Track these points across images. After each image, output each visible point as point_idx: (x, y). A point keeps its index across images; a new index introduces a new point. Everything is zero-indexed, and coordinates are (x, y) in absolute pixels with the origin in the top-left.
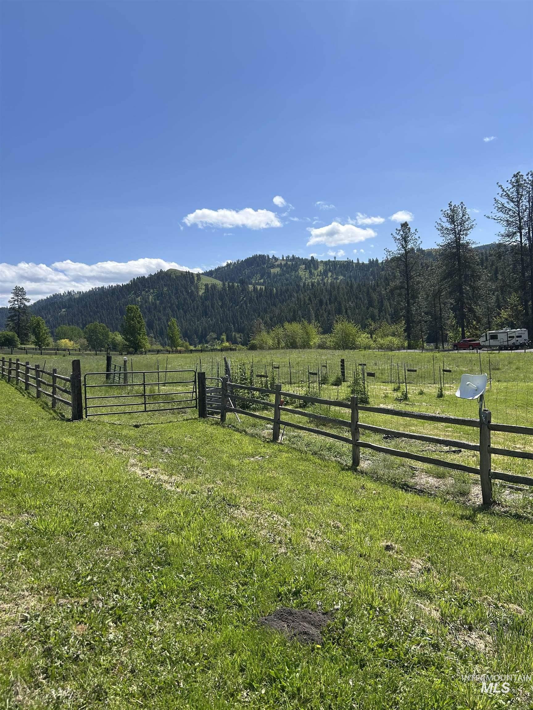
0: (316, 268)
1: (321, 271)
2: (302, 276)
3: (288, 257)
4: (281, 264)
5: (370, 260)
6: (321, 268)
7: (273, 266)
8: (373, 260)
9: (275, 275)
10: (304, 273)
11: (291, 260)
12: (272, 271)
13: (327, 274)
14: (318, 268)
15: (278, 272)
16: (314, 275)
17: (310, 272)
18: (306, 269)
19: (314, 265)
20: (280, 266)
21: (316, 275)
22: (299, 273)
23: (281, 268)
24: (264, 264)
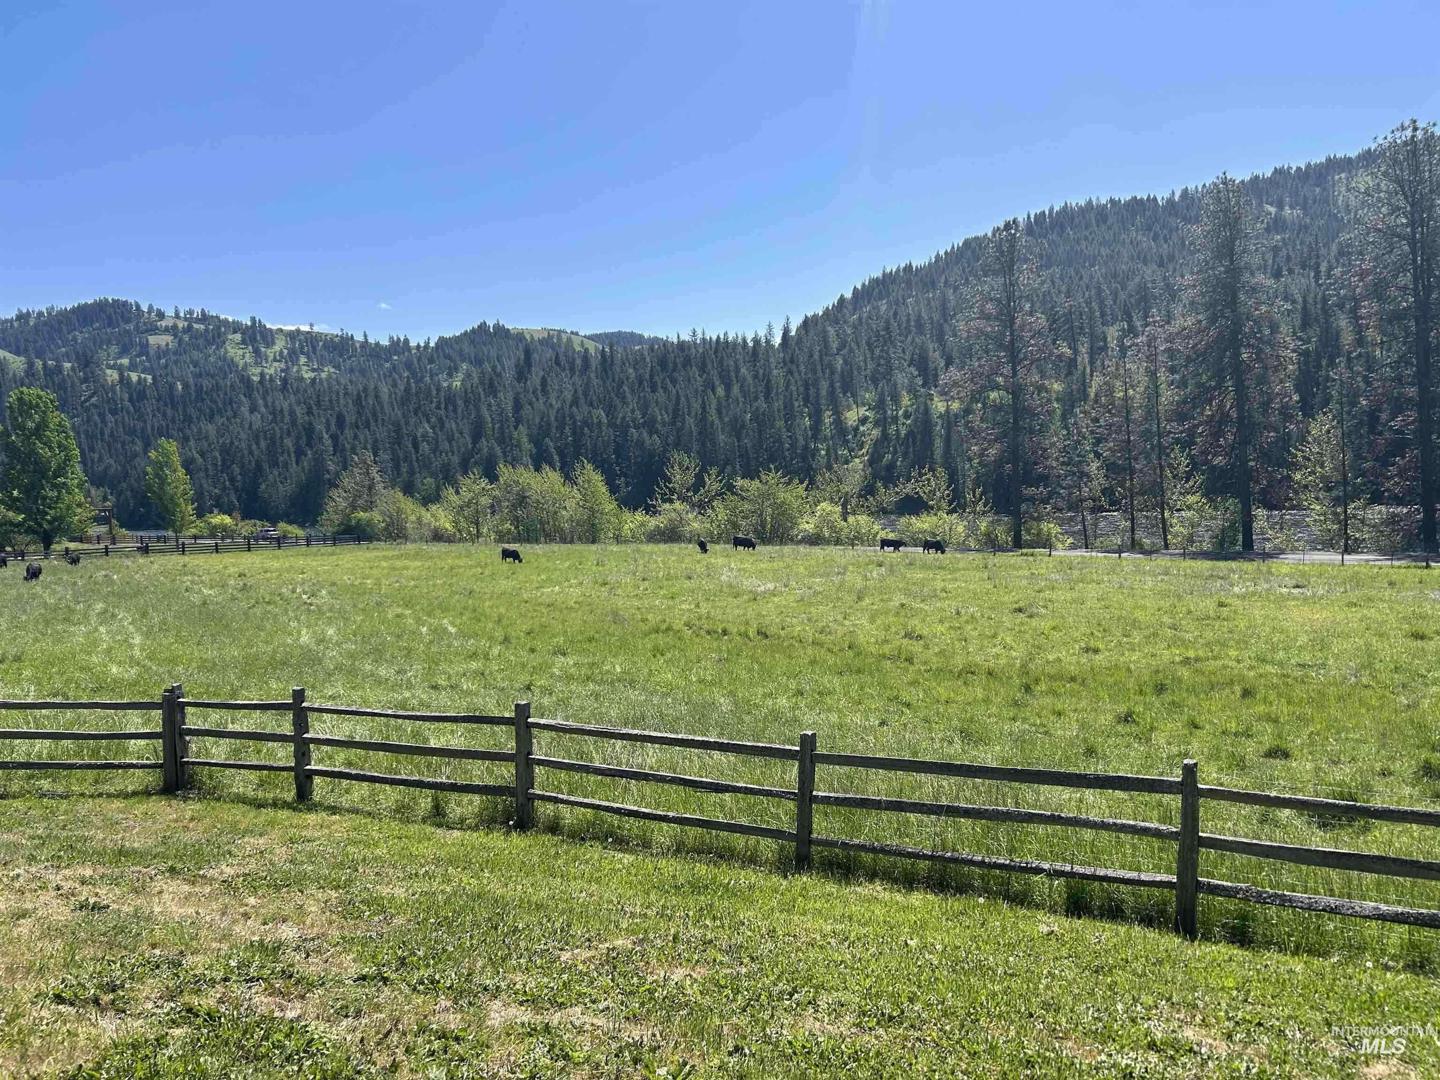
0: (270, 343)
1: (281, 352)
2: (237, 359)
3: (191, 312)
4: (175, 327)
5: (391, 338)
6: (280, 345)
7: (153, 330)
8: (399, 339)
9: (162, 352)
10: (241, 352)
11: (198, 321)
12: (153, 340)
13: (298, 359)
14: (273, 343)
15: (167, 345)
16: (267, 360)
17: (257, 352)
18: (243, 342)
19: (264, 338)
20: (172, 330)
21: (270, 359)
22: (226, 352)
23: (175, 336)
24: (128, 321)
